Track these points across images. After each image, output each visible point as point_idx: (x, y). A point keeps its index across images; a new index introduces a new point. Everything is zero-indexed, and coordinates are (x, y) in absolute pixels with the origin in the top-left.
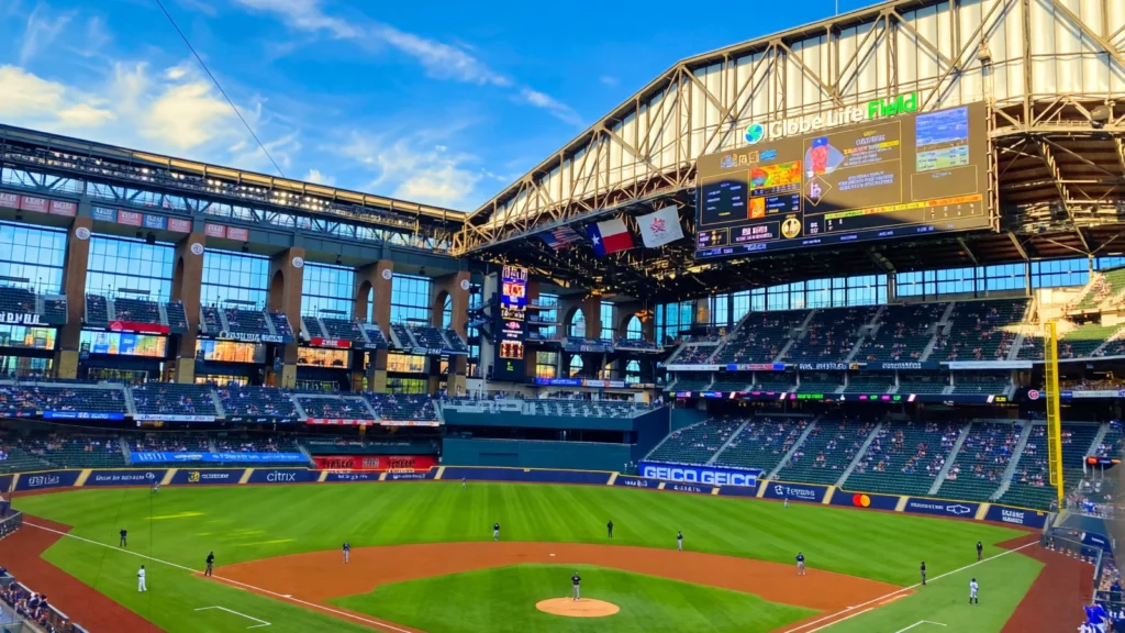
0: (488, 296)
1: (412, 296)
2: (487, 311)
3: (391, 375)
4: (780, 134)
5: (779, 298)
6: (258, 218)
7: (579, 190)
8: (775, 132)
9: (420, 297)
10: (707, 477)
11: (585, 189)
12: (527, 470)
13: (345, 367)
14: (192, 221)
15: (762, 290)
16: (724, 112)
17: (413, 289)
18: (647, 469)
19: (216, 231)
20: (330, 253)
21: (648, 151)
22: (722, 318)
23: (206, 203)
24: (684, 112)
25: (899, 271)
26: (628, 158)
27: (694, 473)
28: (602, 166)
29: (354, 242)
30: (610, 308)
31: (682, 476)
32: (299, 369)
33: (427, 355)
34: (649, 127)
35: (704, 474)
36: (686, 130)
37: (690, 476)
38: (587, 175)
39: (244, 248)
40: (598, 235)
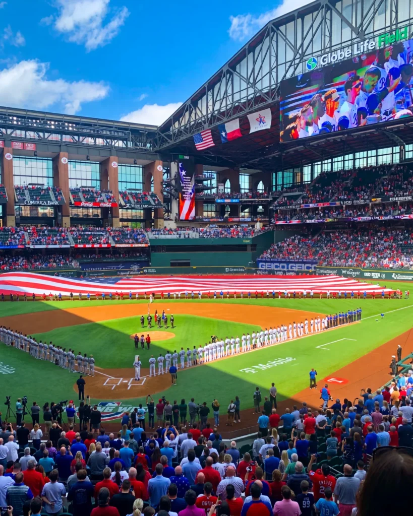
0: (173, 174)
1: (133, 177)
2: (173, 182)
3: (122, 220)
4: (326, 62)
5: (339, 164)
6: (41, 137)
7: (217, 107)
8: (324, 61)
9: (138, 177)
10: (292, 267)
11: (221, 106)
12: (194, 267)
13: (100, 217)
14: (4, 141)
15: (330, 161)
16: (296, 52)
17: (133, 173)
18: (261, 264)
19: (18, 145)
20: (84, 155)
21: (255, 80)
22: (307, 178)
23: (11, 130)
24: (273, 54)
25: (408, 144)
26: (244, 85)
27: (285, 265)
28: (230, 92)
29: (95, 147)
30: (247, 178)
31: (279, 267)
32: (72, 219)
33: (144, 209)
34: (254, 63)
35: (290, 265)
36: (275, 65)
37: (283, 267)
38: (222, 97)
39: (35, 155)
40: (225, 131)
